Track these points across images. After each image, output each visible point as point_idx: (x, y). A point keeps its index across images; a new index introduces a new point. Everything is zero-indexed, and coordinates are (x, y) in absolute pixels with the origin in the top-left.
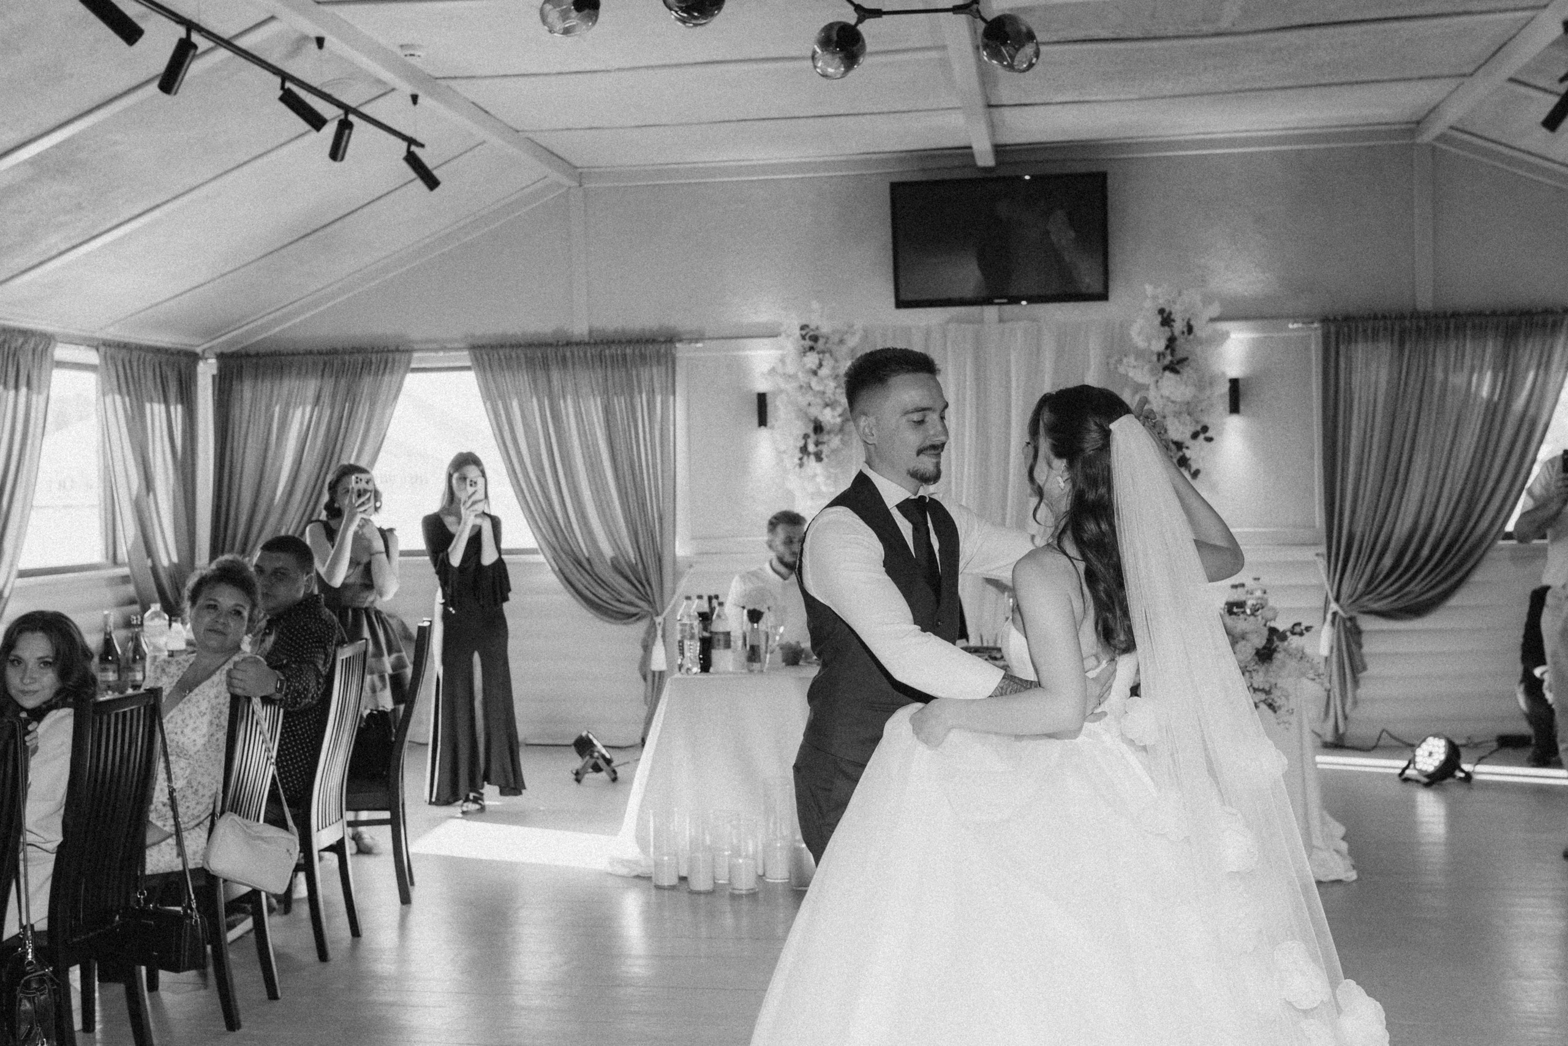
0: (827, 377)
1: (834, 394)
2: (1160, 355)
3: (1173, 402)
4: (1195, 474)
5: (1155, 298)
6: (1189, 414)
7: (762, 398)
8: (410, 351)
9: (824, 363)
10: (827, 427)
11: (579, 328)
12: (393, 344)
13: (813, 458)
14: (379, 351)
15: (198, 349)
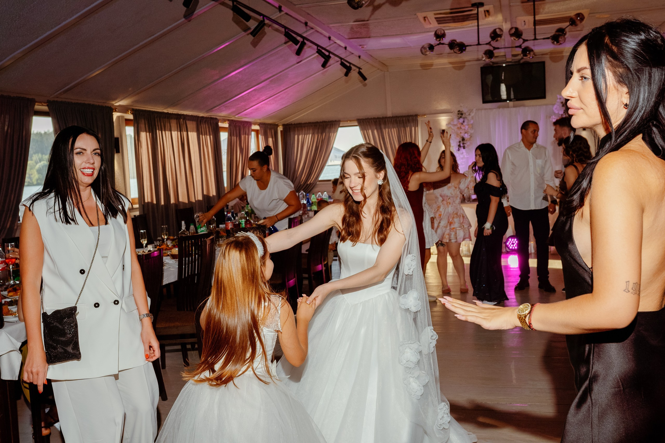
0: (466, 125)
1: (468, 129)
5: (560, 99)
8: (339, 121)
9: (465, 121)
10: (465, 139)
11: (389, 113)
12: (334, 119)
13: (462, 148)
14: (330, 122)
15: (277, 123)
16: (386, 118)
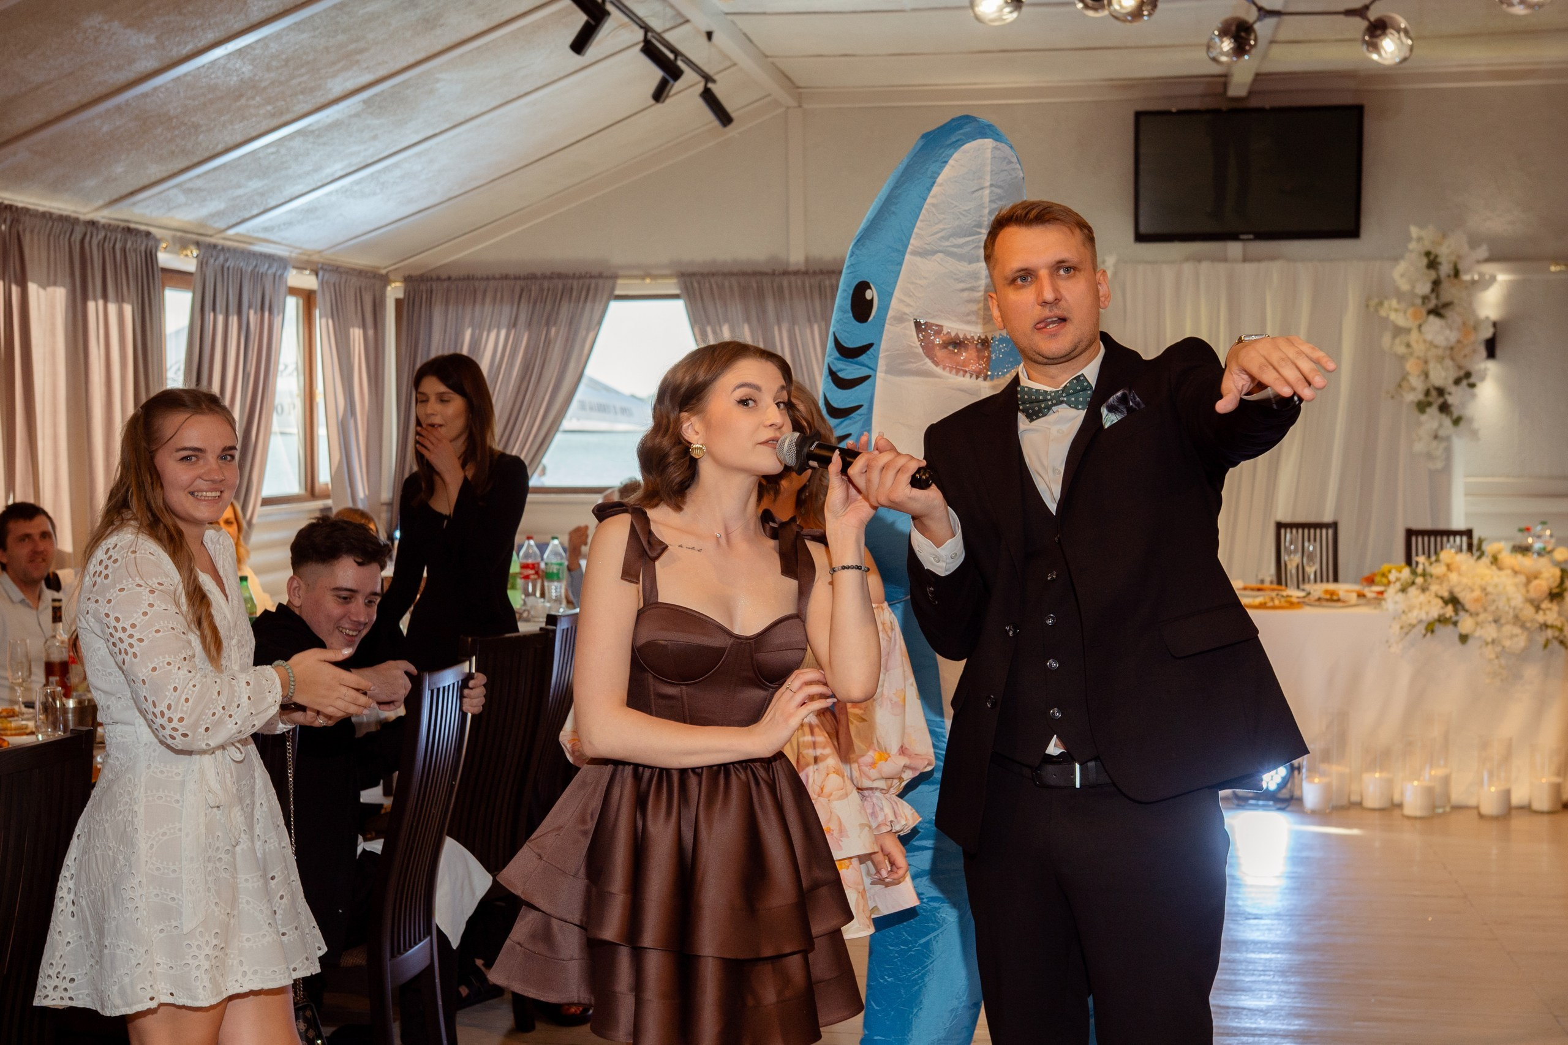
2: (1425, 298)
3: (1436, 347)
4: (1457, 421)
5: (1420, 239)
6: (1453, 359)
8: (614, 277)
11: (796, 257)
12: (595, 268)
14: (581, 277)
15: (384, 272)
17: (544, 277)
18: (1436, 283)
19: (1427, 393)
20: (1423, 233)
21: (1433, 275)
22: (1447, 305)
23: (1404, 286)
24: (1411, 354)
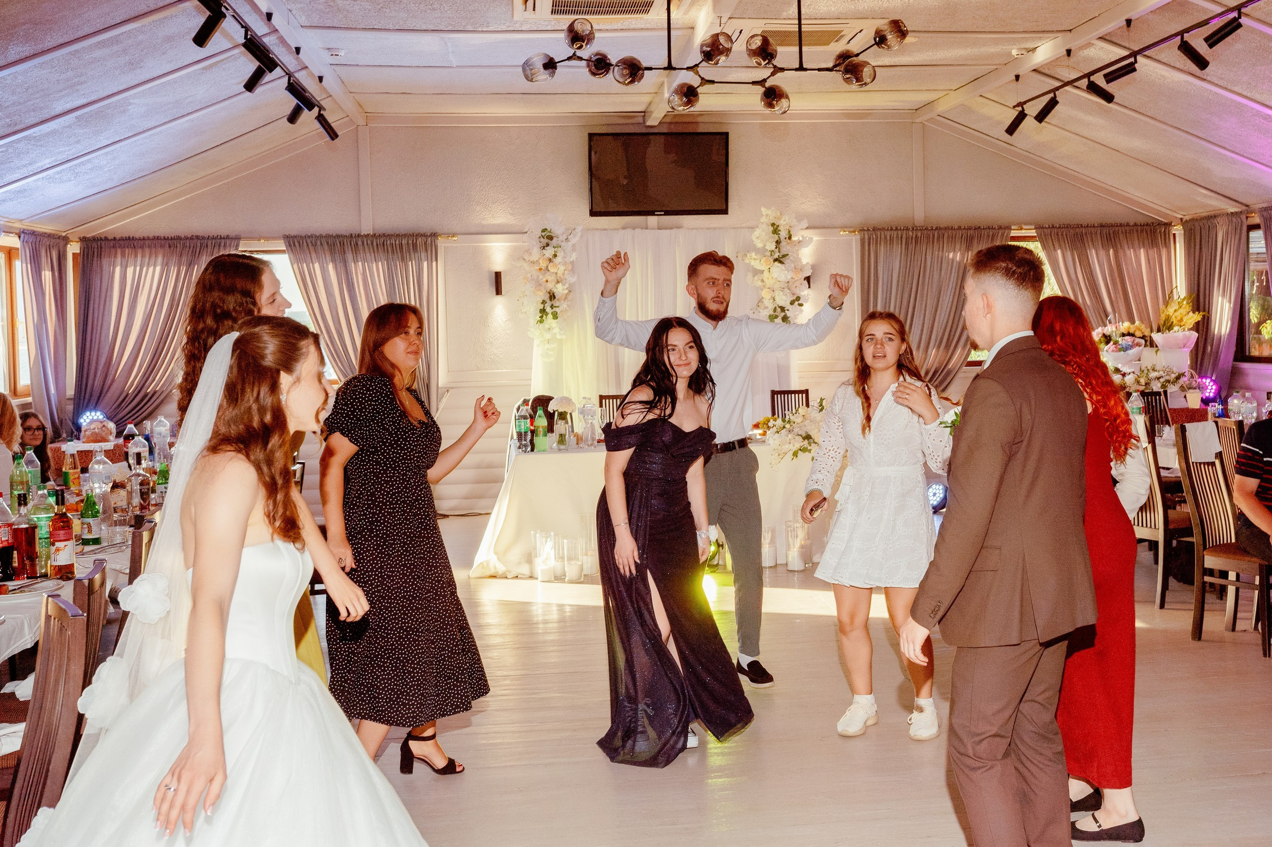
0: (559, 264)
1: (563, 274)
2: (772, 252)
3: (779, 281)
5: (767, 215)
6: (789, 289)
7: (498, 275)
8: (237, 238)
9: (558, 254)
10: (557, 297)
11: (366, 226)
12: (224, 233)
13: (550, 316)
14: (213, 238)
15: (64, 234)
16: (359, 235)
17: (186, 238)
18: (778, 242)
19: (775, 310)
20: (769, 212)
21: (776, 237)
22: (784, 256)
23: (760, 245)
24: (764, 286)
